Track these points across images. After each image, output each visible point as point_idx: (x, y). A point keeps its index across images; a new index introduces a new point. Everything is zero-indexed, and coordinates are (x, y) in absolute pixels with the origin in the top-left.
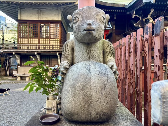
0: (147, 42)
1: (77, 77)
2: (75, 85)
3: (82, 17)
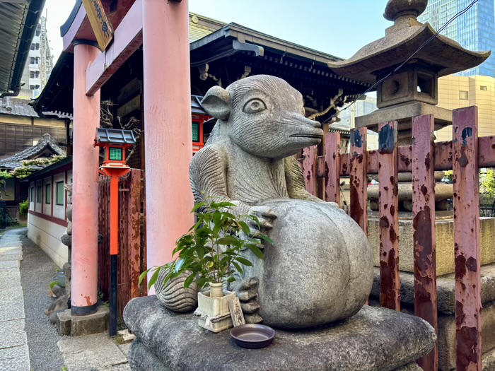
0: (360, 162)
1: (322, 234)
2: (323, 249)
3: (273, 102)
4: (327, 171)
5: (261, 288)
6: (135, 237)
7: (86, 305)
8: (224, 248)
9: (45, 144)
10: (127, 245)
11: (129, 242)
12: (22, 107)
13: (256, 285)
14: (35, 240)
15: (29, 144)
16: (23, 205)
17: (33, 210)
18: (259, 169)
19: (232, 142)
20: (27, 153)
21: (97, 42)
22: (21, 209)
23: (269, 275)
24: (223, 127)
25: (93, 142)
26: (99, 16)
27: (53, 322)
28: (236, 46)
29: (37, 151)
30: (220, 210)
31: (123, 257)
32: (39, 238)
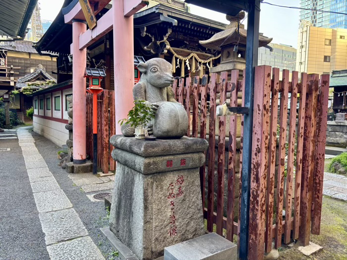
0: (196, 89)
2: (170, 115)
3: (160, 69)
4: (186, 93)
5: (154, 127)
6: (106, 125)
7: (81, 159)
8: (142, 115)
9: (39, 72)
10: (101, 129)
11: (103, 128)
12: (22, 46)
13: (152, 126)
14: (39, 132)
15: (28, 71)
16: (28, 111)
17: (37, 114)
18: (157, 91)
19: (147, 81)
20: (28, 77)
21: (86, 21)
22: (27, 114)
23: (156, 123)
24: (145, 76)
25: (83, 75)
26: (89, 12)
27: (64, 168)
28: (162, 19)
29: (35, 76)
30: (142, 103)
31: (99, 136)
32: (43, 131)
